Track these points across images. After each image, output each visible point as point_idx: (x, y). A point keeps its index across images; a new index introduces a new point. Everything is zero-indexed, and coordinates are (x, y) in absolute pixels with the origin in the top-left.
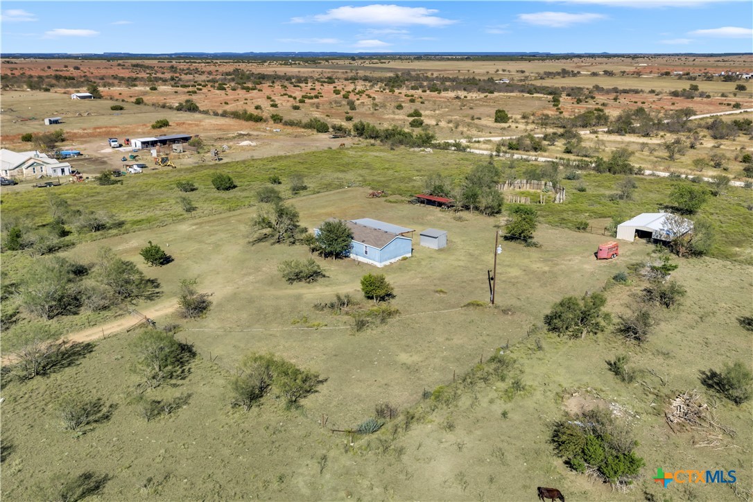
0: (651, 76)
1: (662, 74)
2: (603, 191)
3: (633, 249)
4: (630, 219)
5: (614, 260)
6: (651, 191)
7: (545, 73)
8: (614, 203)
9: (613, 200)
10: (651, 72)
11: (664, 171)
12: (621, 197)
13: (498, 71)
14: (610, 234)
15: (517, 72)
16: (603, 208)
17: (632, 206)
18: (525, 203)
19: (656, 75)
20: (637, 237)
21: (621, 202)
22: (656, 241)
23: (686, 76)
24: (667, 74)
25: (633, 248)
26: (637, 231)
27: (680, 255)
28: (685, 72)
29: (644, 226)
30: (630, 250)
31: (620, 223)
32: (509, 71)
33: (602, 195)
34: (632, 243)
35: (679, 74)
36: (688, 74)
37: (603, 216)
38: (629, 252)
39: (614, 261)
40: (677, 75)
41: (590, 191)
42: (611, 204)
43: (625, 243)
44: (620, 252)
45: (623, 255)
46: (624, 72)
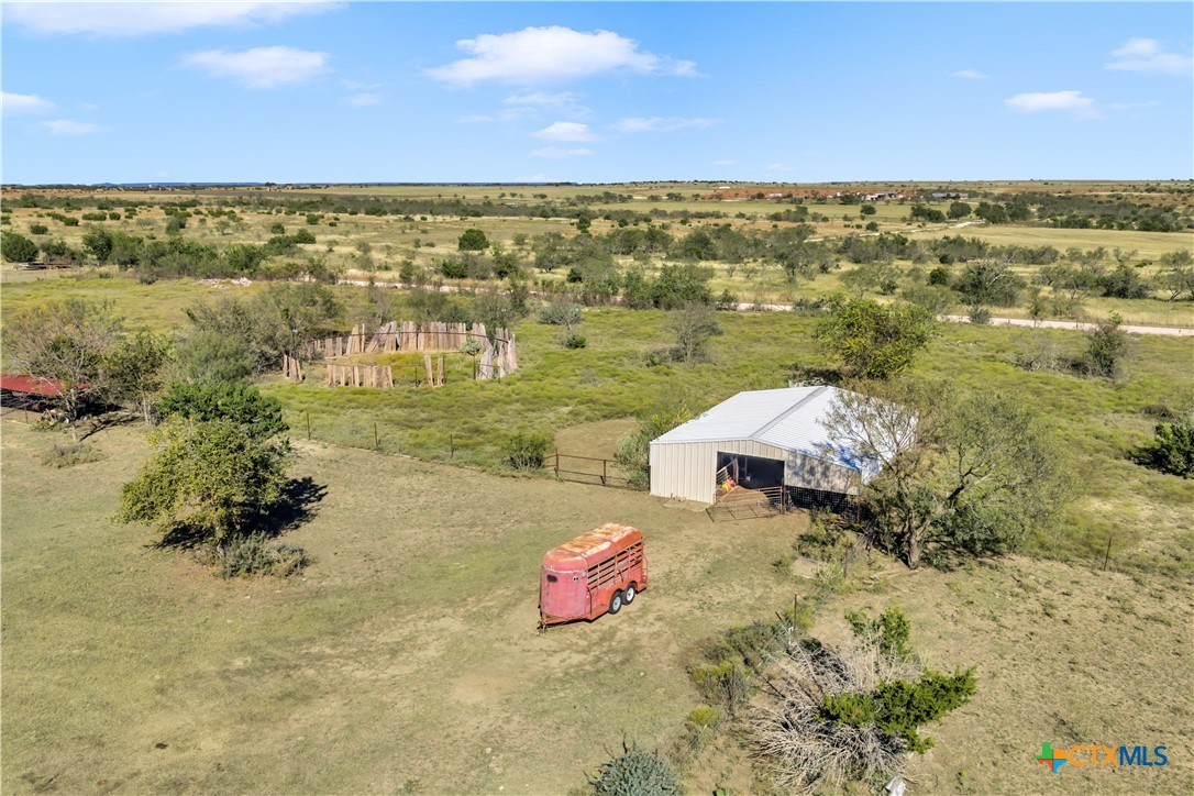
0: (738, 200)
1: (753, 198)
2: (631, 344)
3: (714, 544)
4: (696, 415)
5: (622, 625)
6: (758, 340)
7: (578, 197)
8: (657, 373)
9: (654, 364)
10: (737, 195)
11: (780, 301)
12: (678, 356)
13: (503, 195)
14: (627, 476)
15: (535, 196)
16: (620, 388)
17: (708, 377)
18: (380, 384)
19: (745, 199)
20: (727, 485)
21: (677, 368)
22: (806, 499)
23: (789, 200)
24: (760, 196)
25: (717, 537)
26: (724, 460)
27: (915, 557)
28: (786, 194)
29: (751, 439)
30: (699, 549)
31: (659, 430)
32: (521, 196)
33: (625, 355)
34: (710, 512)
35: (777, 197)
36: (790, 196)
37: (615, 412)
38: (700, 564)
39: (625, 632)
40: (774, 198)
41: (595, 347)
42: (647, 374)
43: (681, 513)
44: (657, 563)
45: (671, 586)
46: (697, 196)
